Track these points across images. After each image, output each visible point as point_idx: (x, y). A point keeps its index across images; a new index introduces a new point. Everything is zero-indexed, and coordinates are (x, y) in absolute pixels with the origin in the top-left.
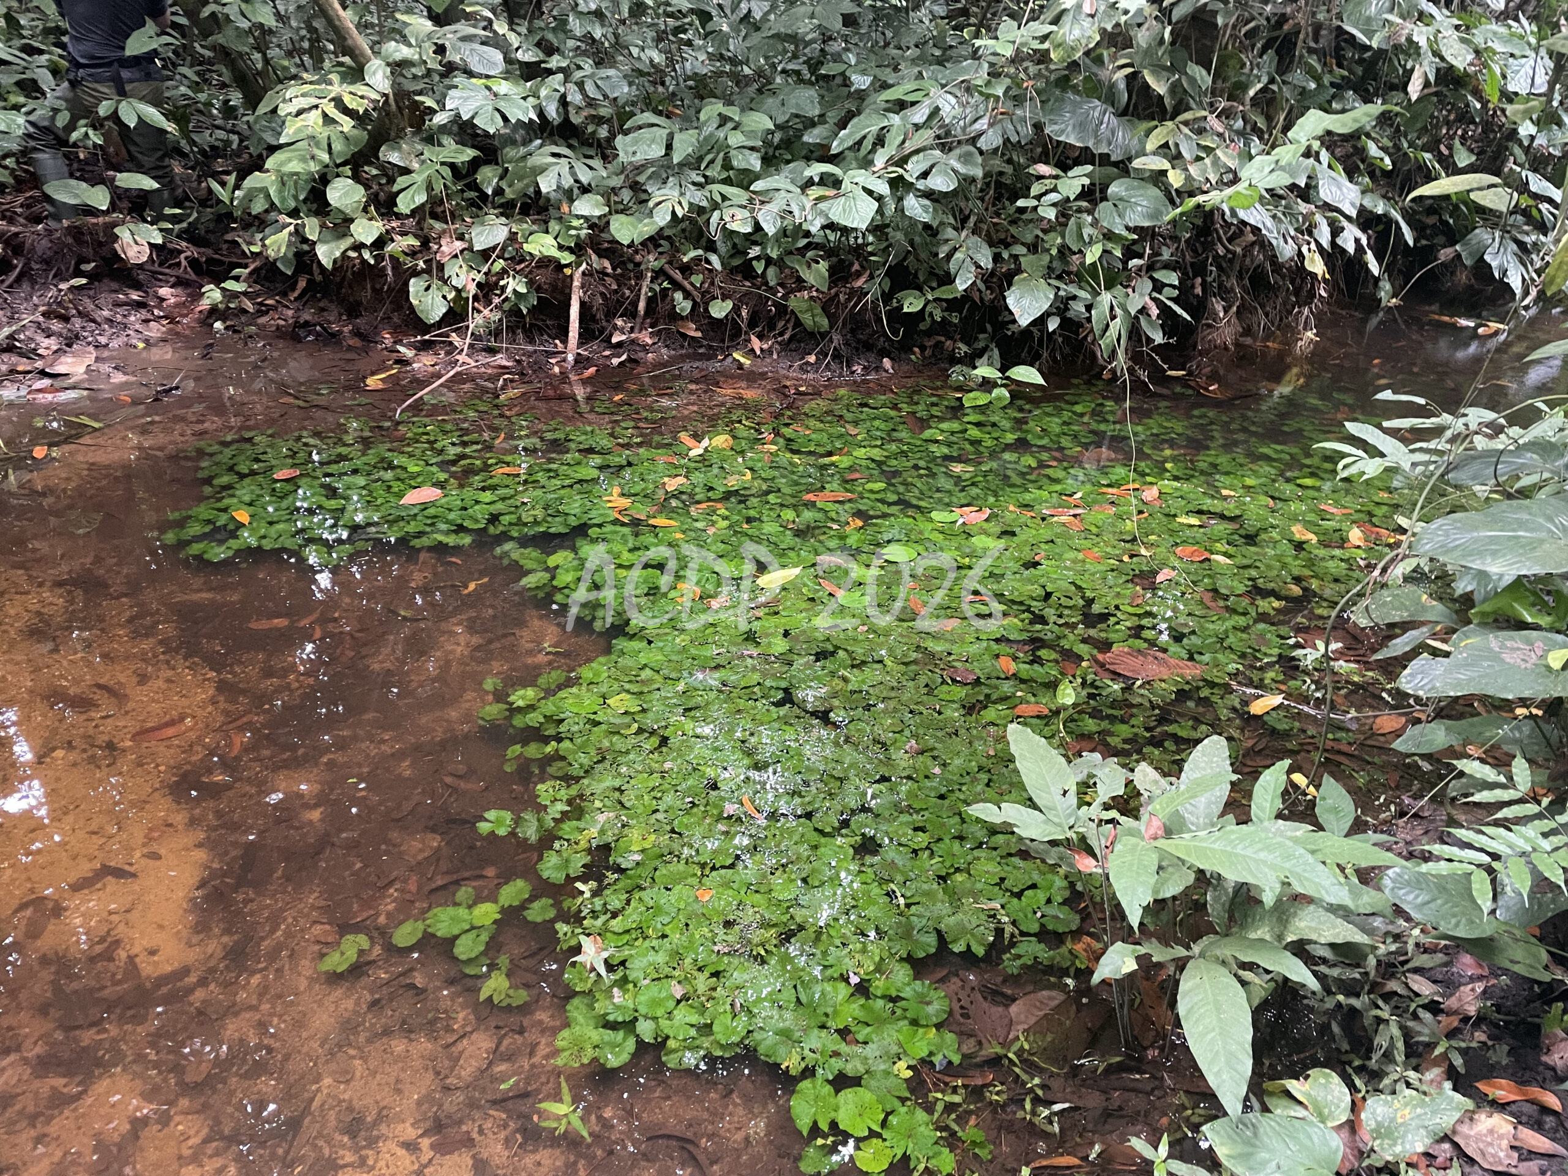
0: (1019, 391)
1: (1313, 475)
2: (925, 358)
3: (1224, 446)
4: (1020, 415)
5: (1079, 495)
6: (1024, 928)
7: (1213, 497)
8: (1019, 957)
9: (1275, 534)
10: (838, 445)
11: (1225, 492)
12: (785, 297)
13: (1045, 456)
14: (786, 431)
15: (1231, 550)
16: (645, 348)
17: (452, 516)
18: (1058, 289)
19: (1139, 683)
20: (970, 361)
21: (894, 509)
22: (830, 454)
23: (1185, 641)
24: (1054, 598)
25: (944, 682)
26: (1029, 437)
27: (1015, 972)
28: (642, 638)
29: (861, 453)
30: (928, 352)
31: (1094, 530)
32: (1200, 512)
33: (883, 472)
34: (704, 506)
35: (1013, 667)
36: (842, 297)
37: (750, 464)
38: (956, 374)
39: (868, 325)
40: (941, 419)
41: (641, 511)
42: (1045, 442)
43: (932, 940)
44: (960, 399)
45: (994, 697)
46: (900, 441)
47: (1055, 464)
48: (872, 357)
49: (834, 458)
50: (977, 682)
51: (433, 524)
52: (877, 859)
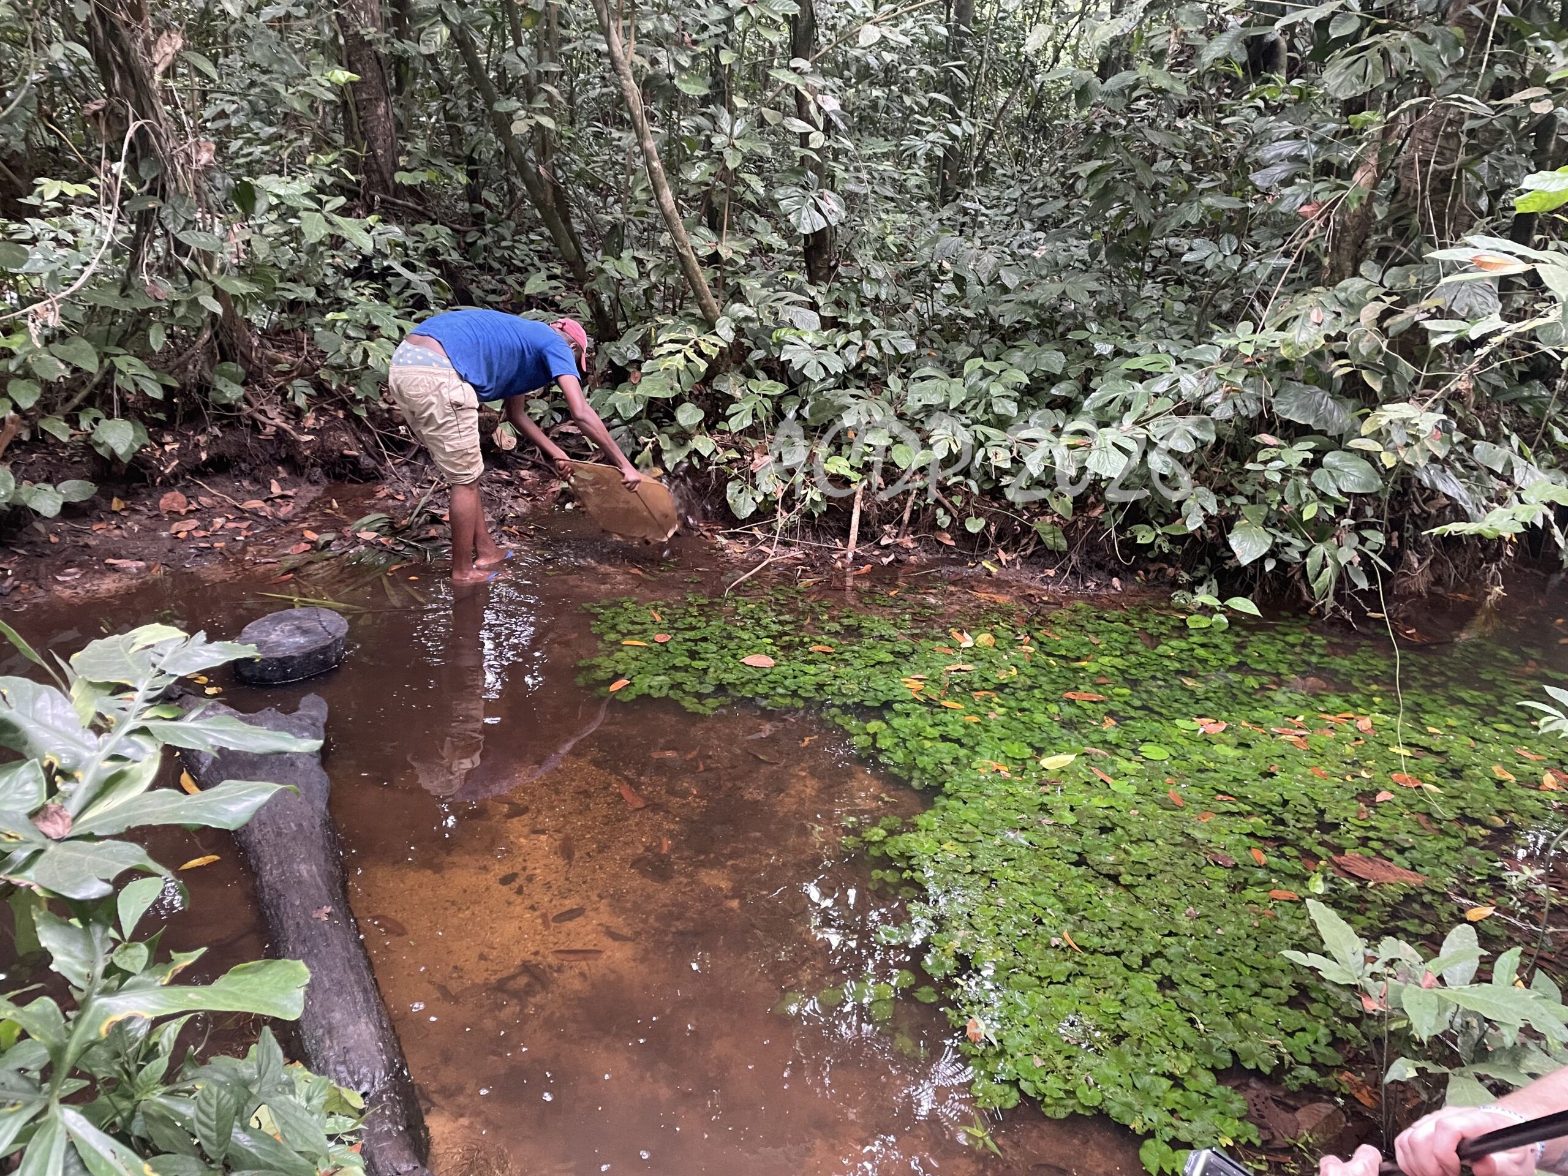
0: (1235, 618)
1: (1508, 721)
2: (1148, 580)
3: (1423, 686)
4: (1239, 640)
5: (1301, 718)
6: (1299, 1059)
7: (1420, 733)
8: (1296, 1078)
9: (1478, 771)
10: (1085, 651)
11: (1431, 729)
12: (1030, 520)
13: (1265, 679)
14: (1036, 634)
15: (1440, 781)
16: (907, 551)
17: (787, 683)
18: (1274, 536)
19: (1371, 884)
20: (1191, 588)
21: (1141, 713)
22: (1078, 659)
23: (1407, 854)
24: (1291, 805)
25: (1208, 863)
26: (1249, 661)
27: (1295, 1089)
28: (958, 798)
29: (1105, 660)
30: (1151, 576)
31: (1319, 750)
32: (1409, 745)
33: (1125, 679)
34: (982, 693)
35: (1264, 859)
36: (1080, 524)
37: (1014, 661)
38: (1179, 597)
39: (1102, 549)
40: (1170, 637)
41: (934, 693)
42: (1262, 667)
43: (1228, 1057)
44: (1184, 621)
45: (1251, 881)
46: (1137, 653)
47: (1274, 687)
48: (1103, 575)
49: (1084, 664)
50: (1236, 867)
51: (774, 688)
52: (1175, 994)
